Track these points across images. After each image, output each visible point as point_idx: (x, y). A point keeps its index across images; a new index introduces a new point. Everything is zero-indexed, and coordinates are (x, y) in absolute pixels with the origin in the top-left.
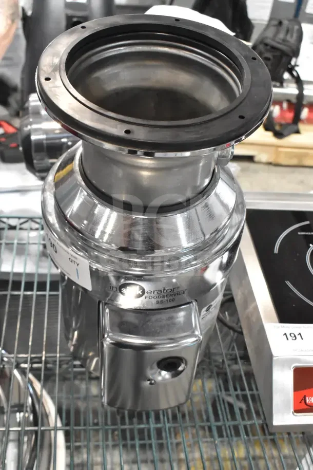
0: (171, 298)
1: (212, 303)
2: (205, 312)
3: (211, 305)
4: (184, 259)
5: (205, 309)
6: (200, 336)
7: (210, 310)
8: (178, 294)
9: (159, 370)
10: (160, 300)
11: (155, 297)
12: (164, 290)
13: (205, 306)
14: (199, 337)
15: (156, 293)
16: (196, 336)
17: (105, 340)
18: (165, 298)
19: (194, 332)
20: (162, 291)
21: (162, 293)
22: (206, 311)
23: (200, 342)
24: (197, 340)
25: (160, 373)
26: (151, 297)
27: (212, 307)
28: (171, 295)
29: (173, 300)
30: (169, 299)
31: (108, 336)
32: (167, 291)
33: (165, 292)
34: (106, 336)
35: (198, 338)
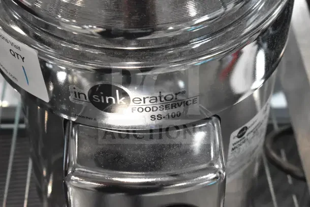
1: (247, 125)
2: (237, 139)
3: (246, 128)
5: (236, 133)
6: (222, 171)
7: (245, 135)
8: (185, 103)
10: (156, 113)
11: (148, 109)
12: (160, 96)
13: (237, 129)
14: (220, 173)
15: (147, 100)
16: (215, 171)
17: (70, 180)
18: (165, 111)
19: (212, 164)
20: (158, 98)
21: (159, 101)
22: (239, 137)
23: (222, 181)
24: (216, 178)
26: (141, 110)
27: (248, 131)
28: (174, 106)
29: (178, 115)
30: (170, 112)
31: (73, 172)
32: (165, 98)
33: (163, 99)
34: (70, 171)
35: (218, 174)
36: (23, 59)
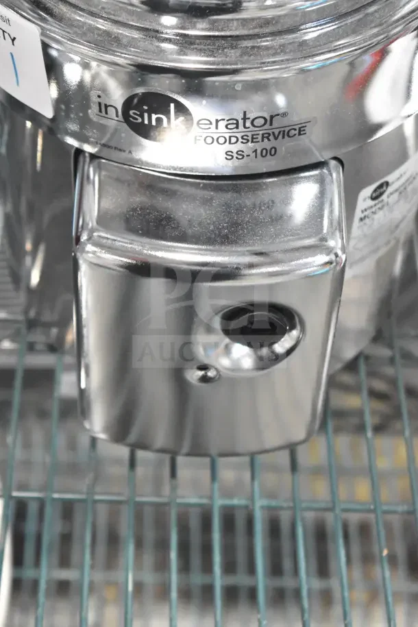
0: (267, 144)
1: (389, 178)
2: (370, 203)
3: (387, 184)
4: (311, 33)
5: (368, 191)
6: (340, 253)
7: (384, 197)
8: (285, 134)
9: (227, 340)
10: (234, 148)
11: (221, 140)
12: (245, 119)
13: (370, 184)
14: (337, 256)
15: (222, 125)
16: (329, 251)
17: (83, 251)
18: (250, 144)
19: (324, 239)
20: (241, 122)
21: (241, 128)
22: (373, 198)
23: (338, 268)
24: (330, 263)
25: (227, 350)
26: (209, 140)
27: (390, 190)
28: (266, 137)
29: (273, 152)
30: (259, 147)
31: (90, 238)
32: (252, 123)
33: (248, 124)
34: (84, 237)
35: (333, 257)
36: (13, 40)
